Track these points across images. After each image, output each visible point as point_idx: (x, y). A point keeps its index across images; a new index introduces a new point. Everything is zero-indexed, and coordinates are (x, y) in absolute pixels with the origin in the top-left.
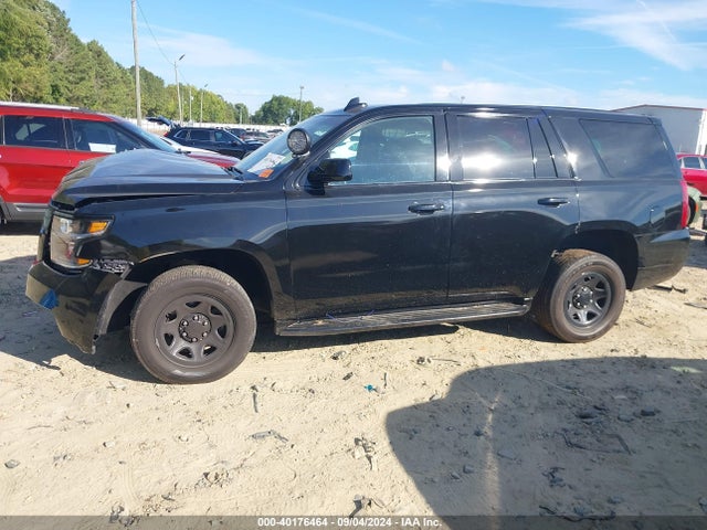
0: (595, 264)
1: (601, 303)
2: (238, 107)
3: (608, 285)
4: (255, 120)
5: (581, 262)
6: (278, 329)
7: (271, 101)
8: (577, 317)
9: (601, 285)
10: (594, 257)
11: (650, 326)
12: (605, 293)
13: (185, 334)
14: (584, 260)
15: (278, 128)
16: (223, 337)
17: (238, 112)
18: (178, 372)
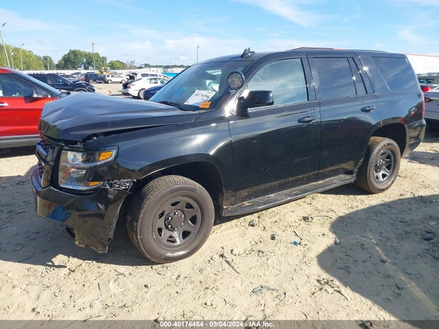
0: (388, 144)
1: (388, 167)
2: (45, 58)
3: (392, 157)
4: (59, 67)
5: (381, 145)
6: (224, 213)
7: (69, 54)
8: (377, 178)
9: (388, 157)
10: (387, 141)
11: (405, 177)
12: (390, 161)
13: (170, 226)
14: (382, 144)
15: (77, 71)
16: (194, 224)
17: (46, 62)
18: (169, 254)
